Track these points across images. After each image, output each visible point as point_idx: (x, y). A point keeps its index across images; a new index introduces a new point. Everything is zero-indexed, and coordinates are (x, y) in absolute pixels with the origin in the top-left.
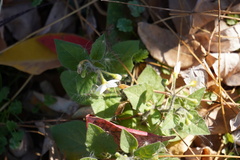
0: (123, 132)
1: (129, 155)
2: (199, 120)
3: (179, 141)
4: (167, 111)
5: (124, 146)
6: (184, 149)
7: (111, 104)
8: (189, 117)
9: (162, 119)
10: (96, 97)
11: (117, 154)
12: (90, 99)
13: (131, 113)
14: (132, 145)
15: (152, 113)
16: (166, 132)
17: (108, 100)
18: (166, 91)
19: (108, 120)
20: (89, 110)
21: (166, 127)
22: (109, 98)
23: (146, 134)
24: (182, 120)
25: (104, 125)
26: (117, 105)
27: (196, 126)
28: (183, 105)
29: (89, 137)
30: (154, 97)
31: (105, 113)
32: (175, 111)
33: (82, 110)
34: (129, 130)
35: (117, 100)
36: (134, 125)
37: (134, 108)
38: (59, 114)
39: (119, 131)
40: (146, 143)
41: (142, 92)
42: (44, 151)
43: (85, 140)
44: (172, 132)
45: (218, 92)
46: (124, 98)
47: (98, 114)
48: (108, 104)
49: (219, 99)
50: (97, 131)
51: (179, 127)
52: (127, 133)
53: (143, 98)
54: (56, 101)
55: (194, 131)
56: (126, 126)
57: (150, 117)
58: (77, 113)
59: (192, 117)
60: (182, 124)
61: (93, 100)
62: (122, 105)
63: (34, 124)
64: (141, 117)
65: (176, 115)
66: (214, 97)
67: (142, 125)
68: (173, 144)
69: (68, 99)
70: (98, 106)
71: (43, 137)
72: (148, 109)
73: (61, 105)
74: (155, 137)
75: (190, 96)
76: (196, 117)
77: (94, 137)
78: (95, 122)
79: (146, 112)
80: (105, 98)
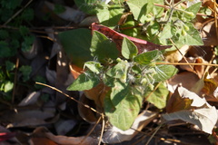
0: (125, 40)
1: (129, 61)
2: (194, 32)
3: (175, 51)
4: (165, 23)
5: (125, 52)
6: (179, 57)
7: (115, 14)
8: (185, 28)
9: (160, 30)
10: (102, 8)
11: (119, 59)
12: (96, 9)
13: (133, 23)
14: (132, 52)
15: (152, 24)
16: (163, 42)
17: (112, 11)
18: (166, 4)
19: (112, 28)
20: (94, 19)
21: (164, 37)
22: (113, 8)
23: (145, 43)
24: (179, 31)
25: (108, 33)
26: (120, 15)
27: (190, 37)
28: (180, 17)
29: (94, 43)
30: (154, 10)
31: (110, 22)
32: (173, 23)
33: (89, 19)
34: (130, 38)
35: (121, 11)
36: (135, 34)
37: (136, 19)
38: (68, 22)
39: (121, 39)
40: (145, 51)
41: (143, 4)
42: (53, 55)
43: (90, 46)
44: (169, 41)
45: (213, 8)
46: (127, 10)
47: (103, 23)
48: (112, 14)
49: (213, 13)
50: (101, 38)
51: (176, 38)
52: (128, 41)
53: (144, 10)
54: (65, 10)
55: (189, 42)
56: (128, 35)
57: (150, 28)
58: (83, 22)
59: (188, 29)
60: (178, 35)
61: (99, 10)
62: (124, 16)
63: (44, 30)
64: (142, 27)
65: (173, 26)
66: (209, 12)
67: (142, 34)
68: (169, 53)
69: (76, 8)
70: (103, 16)
71: (52, 43)
72: (148, 20)
73: (70, 14)
74: (154, 45)
75: (187, 10)
76: (192, 29)
77: (99, 43)
78: (100, 30)
79: (146, 23)
80: (110, 9)
